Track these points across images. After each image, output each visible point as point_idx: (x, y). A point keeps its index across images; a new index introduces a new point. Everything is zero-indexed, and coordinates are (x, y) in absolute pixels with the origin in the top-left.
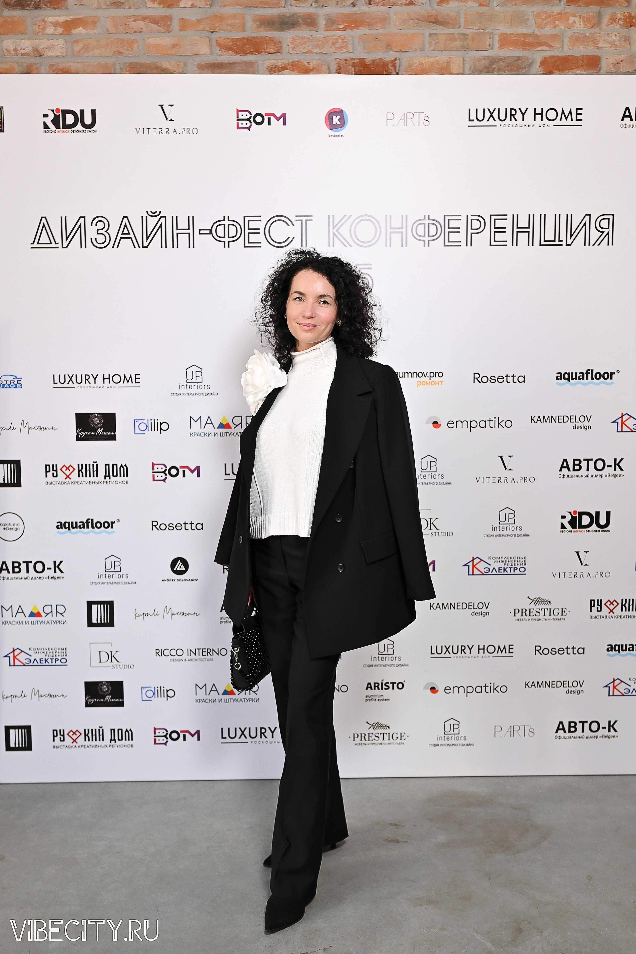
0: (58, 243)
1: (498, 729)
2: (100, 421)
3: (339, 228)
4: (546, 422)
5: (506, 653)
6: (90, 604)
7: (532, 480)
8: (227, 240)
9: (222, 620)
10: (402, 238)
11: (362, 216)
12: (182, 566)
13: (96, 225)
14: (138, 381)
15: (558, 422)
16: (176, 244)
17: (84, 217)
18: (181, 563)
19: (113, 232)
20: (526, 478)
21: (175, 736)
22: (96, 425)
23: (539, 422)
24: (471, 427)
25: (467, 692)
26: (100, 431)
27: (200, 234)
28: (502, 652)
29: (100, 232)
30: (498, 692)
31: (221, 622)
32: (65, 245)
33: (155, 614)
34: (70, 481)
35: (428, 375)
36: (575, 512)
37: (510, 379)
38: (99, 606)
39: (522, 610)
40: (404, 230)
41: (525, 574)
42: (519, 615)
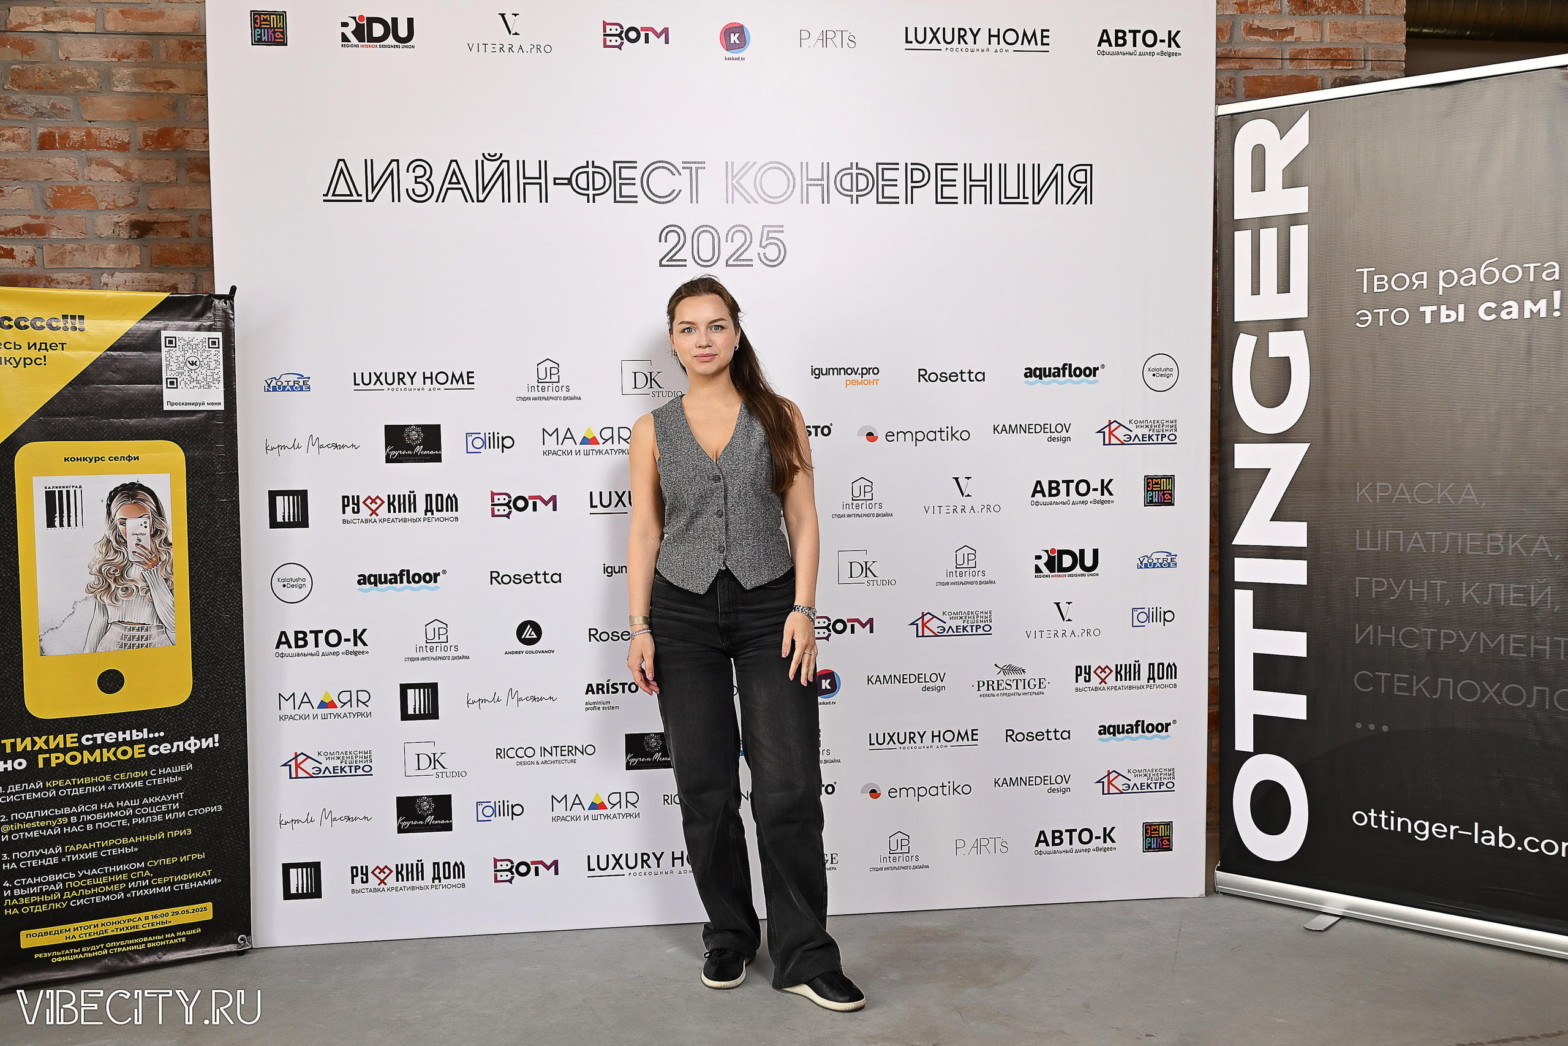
0: (361, 195)
1: (960, 844)
2: (419, 435)
3: (741, 178)
4: (1013, 432)
5: (968, 740)
6: (404, 688)
7: (997, 509)
8: (591, 192)
9: (588, 706)
10: (823, 192)
11: (771, 163)
12: (533, 633)
13: (414, 171)
14: (471, 380)
15: (1029, 433)
16: (522, 197)
17: (398, 161)
18: (531, 629)
19: (437, 181)
20: (989, 507)
21: (523, 869)
22: (414, 441)
23: (1004, 432)
24: (916, 439)
25: (919, 795)
26: (419, 449)
27: (555, 184)
28: (963, 739)
29: (418, 180)
30: (960, 794)
31: (587, 709)
32: (371, 197)
33: (496, 700)
34: (377, 518)
35: (860, 371)
36: (1053, 550)
37: (966, 377)
38: (417, 690)
39: (988, 682)
40: (825, 182)
41: (991, 634)
42: (984, 689)
